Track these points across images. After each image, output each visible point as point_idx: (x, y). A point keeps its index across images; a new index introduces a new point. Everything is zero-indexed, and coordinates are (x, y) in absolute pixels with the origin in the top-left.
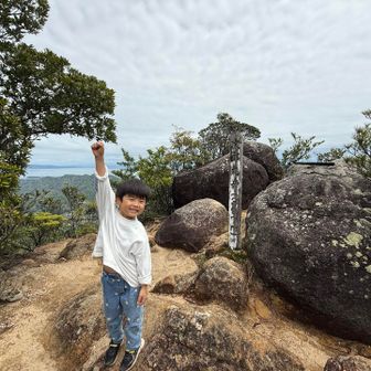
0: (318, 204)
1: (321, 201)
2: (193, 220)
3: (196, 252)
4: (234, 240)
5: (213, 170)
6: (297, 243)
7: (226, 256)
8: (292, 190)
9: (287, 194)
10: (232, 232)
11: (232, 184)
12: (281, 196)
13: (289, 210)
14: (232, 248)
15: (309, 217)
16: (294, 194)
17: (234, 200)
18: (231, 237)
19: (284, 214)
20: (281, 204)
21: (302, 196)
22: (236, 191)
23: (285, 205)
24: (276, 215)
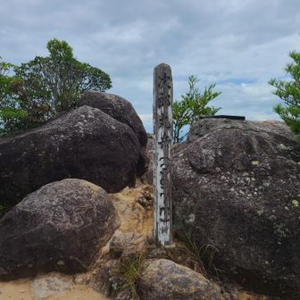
0: (254, 163)
1: (255, 159)
2: (65, 216)
3: (85, 271)
4: (164, 230)
5: (65, 133)
6: (260, 212)
7: (159, 257)
8: (222, 149)
9: (217, 154)
10: (163, 217)
11: (160, 143)
12: (211, 158)
13: (226, 175)
14: (163, 243)
15: (253, 179)
16: (224, 153)
17: (164, 167)
18: (162, 225)
19: (223, 180)
20: (214, 167)
21: (234, 155)
22: (166, 153)
23: (218, 169)
24: (215, 183)
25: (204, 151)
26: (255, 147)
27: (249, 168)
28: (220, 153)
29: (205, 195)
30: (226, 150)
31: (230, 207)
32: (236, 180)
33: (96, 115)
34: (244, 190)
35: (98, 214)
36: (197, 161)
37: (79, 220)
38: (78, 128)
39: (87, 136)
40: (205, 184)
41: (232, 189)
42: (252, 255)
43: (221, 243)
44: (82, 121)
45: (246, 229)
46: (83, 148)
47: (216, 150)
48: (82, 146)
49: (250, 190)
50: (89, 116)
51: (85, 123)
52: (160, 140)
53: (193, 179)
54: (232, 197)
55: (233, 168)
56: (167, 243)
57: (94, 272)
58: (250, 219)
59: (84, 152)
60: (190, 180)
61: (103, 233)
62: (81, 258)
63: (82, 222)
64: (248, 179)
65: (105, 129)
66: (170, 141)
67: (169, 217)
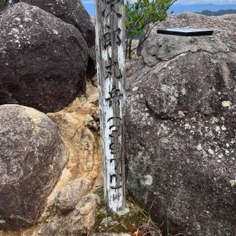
4: (116, 198)
8: (186, 85)
9: (180, 93)
10: (114, 184)
11: (107, 100)
12: (173, 99)
13: (191, 123)
14: (115, 210)
15: (224, 128)
16: (189, 91)
17: (114, 128)
18: (113, 192)
19: (188, 130)
20: (176, 112)
21: (201, 93)
22: (116, 112)
23: (181, 113)
24: (178, 135)
25: (164, 88)
26: (226, 79)
27: (218, 111)
28: (184, 91)
29: (165, 152)
30: (192, 87)
31: (196, 173)
32: (203, 129)
33: (34, 16)
34: (213, 148)
35: (40, 158)
36: (155, 103)
37: (19, 170)
38: (12, 37)
39: (25, 47)
40: (166, 136)
41: (199, 147)
42: (219, 232)
43: (184, 217)
44: (17, 26)
45: (215, 200)
46: (22, 61)
47: (179, 87)
48: (19, 59)
49: (221, 146)
50: (26, 19)
51: (21, 30)
52: (108, 96)
53: (150, 128)
54: (199, 159)
55: (199, 111)
56: (120, 209)
57: (39, 232)
58: (220, 190)
59: (23, 67)
60: (146, 128)
61: (47, 179)
62: (24, 214)
63: (22, 173)
64: (217, 128)
65: (46, 35)
66: (122, 95)
67: (121, 184)
